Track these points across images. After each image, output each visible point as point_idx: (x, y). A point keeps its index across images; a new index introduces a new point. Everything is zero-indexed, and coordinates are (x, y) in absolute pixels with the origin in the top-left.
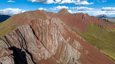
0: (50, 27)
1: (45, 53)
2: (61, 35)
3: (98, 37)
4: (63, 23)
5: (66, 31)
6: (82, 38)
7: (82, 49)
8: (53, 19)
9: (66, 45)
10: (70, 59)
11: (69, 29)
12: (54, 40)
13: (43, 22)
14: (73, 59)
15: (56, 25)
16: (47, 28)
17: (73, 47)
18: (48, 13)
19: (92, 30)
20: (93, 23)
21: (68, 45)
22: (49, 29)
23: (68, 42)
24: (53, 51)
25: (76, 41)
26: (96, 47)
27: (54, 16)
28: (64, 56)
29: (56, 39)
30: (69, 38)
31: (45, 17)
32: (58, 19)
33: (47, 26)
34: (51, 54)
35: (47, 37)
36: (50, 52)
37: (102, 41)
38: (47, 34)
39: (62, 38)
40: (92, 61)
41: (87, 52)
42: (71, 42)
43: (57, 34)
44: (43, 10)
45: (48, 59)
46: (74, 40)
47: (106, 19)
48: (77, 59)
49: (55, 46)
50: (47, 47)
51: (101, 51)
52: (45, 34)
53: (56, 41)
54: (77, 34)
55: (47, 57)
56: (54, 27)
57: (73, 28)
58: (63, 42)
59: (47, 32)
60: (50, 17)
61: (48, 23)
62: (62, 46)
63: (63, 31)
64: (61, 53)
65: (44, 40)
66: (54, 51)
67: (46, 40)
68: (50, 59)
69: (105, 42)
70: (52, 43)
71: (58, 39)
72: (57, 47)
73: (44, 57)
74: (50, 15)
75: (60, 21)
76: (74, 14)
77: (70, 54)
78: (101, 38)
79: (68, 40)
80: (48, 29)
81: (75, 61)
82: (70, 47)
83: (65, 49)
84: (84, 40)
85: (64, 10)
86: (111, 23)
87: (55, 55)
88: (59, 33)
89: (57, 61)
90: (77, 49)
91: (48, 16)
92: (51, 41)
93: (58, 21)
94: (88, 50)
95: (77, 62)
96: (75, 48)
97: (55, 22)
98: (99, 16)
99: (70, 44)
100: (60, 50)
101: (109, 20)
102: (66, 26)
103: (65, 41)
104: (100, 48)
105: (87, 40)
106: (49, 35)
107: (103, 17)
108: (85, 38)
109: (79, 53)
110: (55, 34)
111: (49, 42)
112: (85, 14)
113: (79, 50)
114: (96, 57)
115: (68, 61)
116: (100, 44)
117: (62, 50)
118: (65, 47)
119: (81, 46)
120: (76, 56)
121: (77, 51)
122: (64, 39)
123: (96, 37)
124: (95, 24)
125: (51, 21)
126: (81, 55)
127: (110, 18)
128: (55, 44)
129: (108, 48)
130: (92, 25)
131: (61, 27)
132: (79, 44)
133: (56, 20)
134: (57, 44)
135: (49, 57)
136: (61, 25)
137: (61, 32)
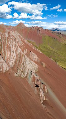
0: (9, 39)
1: (3, 65)
2: (18, 47)
3: (53, 49)
4: (21, 35)
5: (23, 43)
6: (38, 50)
7: (39, 61)
8: (11, 32)
9: (24, 57)
10: (28, 72)
11: (26, 42)
12: (12, 52)
13: (2, 35)
14: (31, 71)
15: (14, 37)
16: (6, 40)
17: (30, 59)
18: (7, 26)
19: (47, 42)
20: (48, 36)
21: (26, 57)
22: (8, 41)
23: (26, 54)
24: (11, 64)
25: (33, 53)
26: (52, 59)
27: (12, 29)
28: (21, 68)
29: (14, 50)
30: (27, 50)
31: (4, 30)
32: (16, 32)
33: (6, 39)
34: (9, 66)
35: (6, 49)
36: (8, 65)
37: (57, 53)
38: (6, 46)
39: (19, 50)
40: (50, 75)
41: (44, 65)
42: (28, 54)
43: (15, 46)
44: (3, 24)
45: (6, 72)
46: (31, 52)
47: (59, 32)
48: (34, 72)
49: (13, 58)
50: (6, 59)
51: (58, 63)
52: (4, 46)
53: (15, 53)
54: (33, 46)
55: (5, 69)
56: (12, 40)
57: (30, 40)
58: (21, 54)
59: (6, 44)
60: (9, 31)
61: (7, 35)
62: (20, 58)
63: (21, 43)
64: (19, 66)
65: (3, 52)
66: (13, 63)
67: (5, 52)
68: (8, 71)
69: (60, 54)
70: (11, 55)
71: (16, 51)
72: (15, 59)
73: (2, 70)
74: (9, 29)
75: (18, 34)
76: (30, 27)
77: (28, 66)
78: (56, 50)
79: (25, 52)
80: (6, 42)
81: (33, 74)
82: (27, 59)
83: (23, 61)
84: (40, 52)
85: (21, 24)
86: (63, 35)
87: (13, 67)
88: (17, 45)
89: (15, 74)
90: (34, 61)
91: (7, 29)
92: (9, 53)
93: (15, 34)
94: (45, 63)
95: (35, 76)
96: (32, 60)
97: (13, 35)
98: (52, 29)
99: (28, 56)
100: (18, 62)
101: (61, 33)
102: (23, 38)
103: (22, 53)
104: (56, 60)
105: (43, 51)
106: (7, 47)
107: (56, 30)
108: (41, 50)
109: (37, 65)
110: (13, 46)
111: (8, 55)
112: (40, 28)
113: (36, 63)
114: (53, 69)
115: (26, 74)
116: (56, 56)
117: (20, 62)
118: (23, 59)
119: (38, 58)
120: (34, 69)
121: (34, 63)
122: (21, 51)
123: (51, 49)
124: (49, 36)
125: (10, 33)
126: (38, 67)
127: (62, 31)
128: (13, 56)
129: (64, 61)
130: (47, 37)
131: (18, 39)
132: (36, 56)
133: (14, 33)
134: (15, 56)
135: (7, 70)
136: (19, 38)
137: (18, 44)
